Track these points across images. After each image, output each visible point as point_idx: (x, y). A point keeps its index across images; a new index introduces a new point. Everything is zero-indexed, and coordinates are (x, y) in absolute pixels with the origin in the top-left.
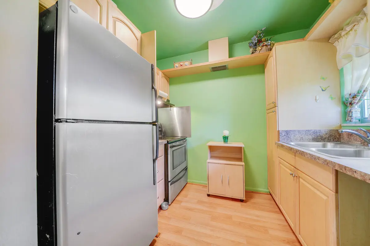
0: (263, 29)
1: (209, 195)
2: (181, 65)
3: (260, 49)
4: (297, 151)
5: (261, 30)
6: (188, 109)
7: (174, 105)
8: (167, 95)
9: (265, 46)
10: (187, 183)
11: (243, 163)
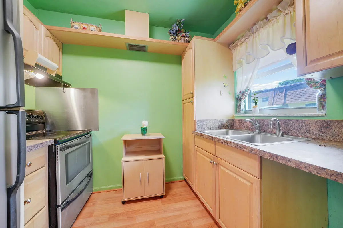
0: (183, 20)
1: (124, 203)
2: (84, 29)
3: (180, 38)
4: (219, 140)
5: (181, 21)
6: (94, 92)
7: (71, 85)
8: (58, 67)
9: (184, 37)
10: (92, 193)
11: (162, 156)
